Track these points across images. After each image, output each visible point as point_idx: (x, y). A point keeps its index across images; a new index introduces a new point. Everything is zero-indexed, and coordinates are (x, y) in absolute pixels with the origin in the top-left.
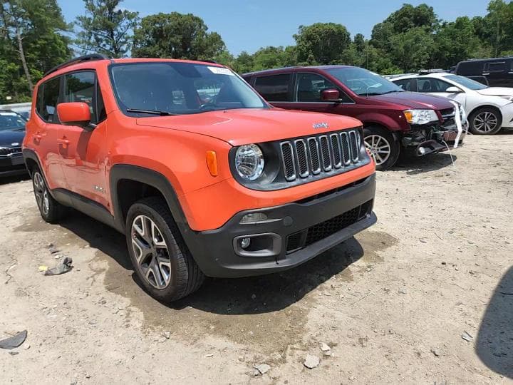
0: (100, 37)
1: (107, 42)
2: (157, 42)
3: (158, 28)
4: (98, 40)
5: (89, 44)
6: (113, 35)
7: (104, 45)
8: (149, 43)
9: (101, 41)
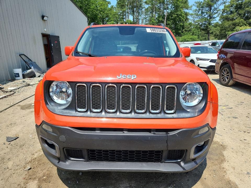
0: (204, 11)
1: (207, 13)
2: (236, 12)
3: (239, 3)
4: (202, 13)
5: (197, 15)
6: (211, 9)
7: (205, 15)
8: (232, 12)
9: (204, 13)
